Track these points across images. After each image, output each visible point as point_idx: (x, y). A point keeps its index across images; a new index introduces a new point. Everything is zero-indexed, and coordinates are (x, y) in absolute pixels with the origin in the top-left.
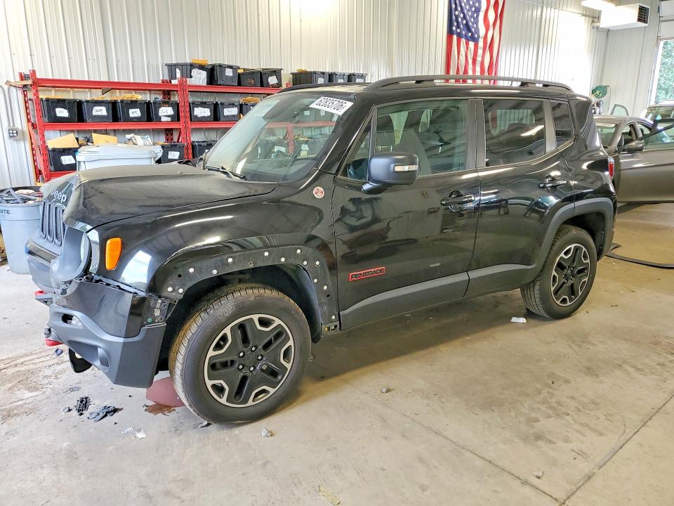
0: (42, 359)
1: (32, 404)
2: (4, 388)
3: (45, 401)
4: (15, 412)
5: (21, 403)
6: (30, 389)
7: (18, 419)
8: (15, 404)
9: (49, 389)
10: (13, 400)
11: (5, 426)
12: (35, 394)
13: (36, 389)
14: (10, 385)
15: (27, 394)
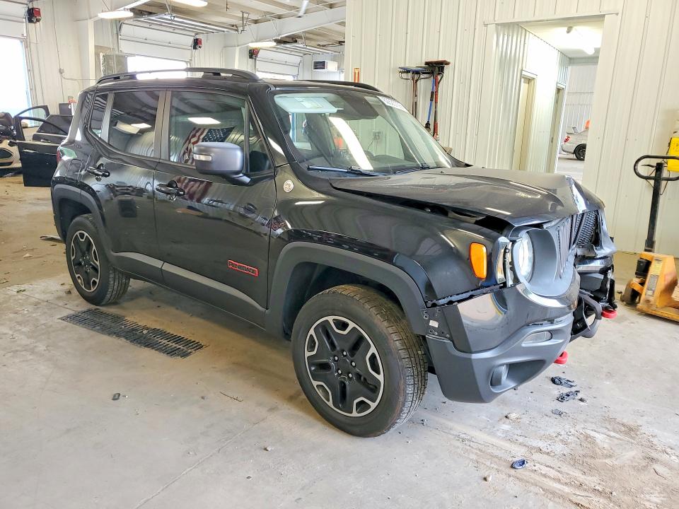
0: (545, 470)
1: (604, 425)
2: (615, 463)
3: (591, 420)
4: (623, 429)
5: (612, 434)
6: (593, 441)
7: (625, 421)
8: (617, 436)
9: (577, 428)
10: (616, 441)
11: (639, 423)
12: (593, 434)
13: (587, 437)
14: (607, 461)
15: (599, 438)
